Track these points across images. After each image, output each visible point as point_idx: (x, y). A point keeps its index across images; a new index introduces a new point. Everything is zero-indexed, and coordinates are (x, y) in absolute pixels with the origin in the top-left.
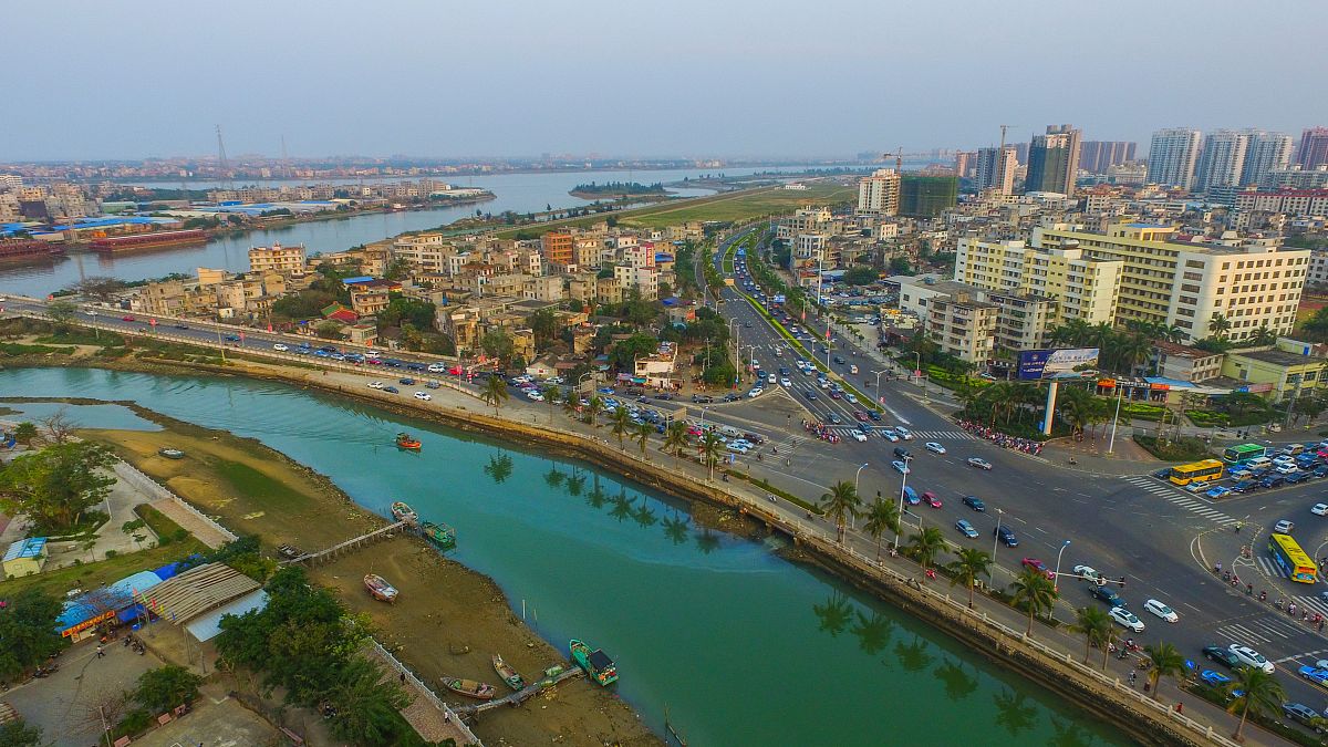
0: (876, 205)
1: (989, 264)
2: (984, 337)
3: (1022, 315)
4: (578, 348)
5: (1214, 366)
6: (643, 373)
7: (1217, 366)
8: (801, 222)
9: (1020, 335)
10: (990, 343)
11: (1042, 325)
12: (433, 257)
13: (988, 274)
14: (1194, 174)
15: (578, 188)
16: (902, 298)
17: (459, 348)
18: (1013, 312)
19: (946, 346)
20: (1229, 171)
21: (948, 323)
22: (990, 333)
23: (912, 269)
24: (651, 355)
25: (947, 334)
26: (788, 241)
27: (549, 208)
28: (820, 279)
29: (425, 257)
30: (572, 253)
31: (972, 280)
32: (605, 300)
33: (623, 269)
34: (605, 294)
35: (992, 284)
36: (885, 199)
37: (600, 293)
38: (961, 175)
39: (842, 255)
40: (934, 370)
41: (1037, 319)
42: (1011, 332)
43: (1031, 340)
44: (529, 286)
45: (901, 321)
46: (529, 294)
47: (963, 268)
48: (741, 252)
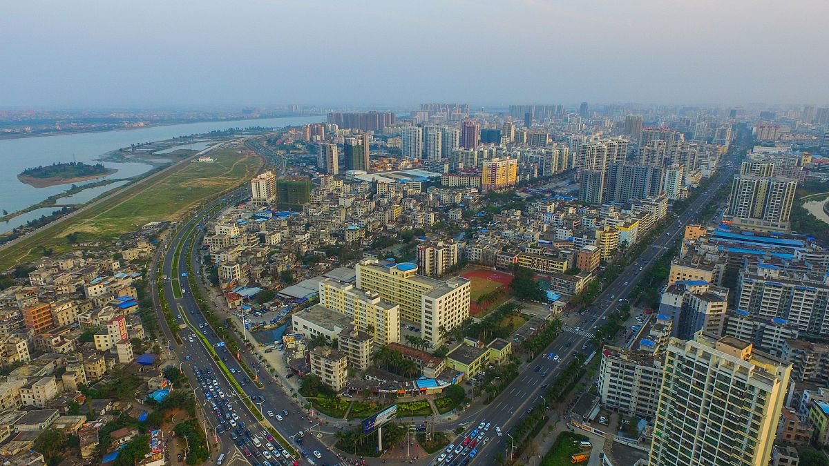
0: (264, 195)
1: (336, 298)
2: (342, 372)
3: (358, 348)
4: (85, 454)
8: (220, 240)
9: (359, 357)
10: (346, 373)
11: (368, 350)
14: (423, 141)
15: (27, 173)
16: (294, 323)
18: (353, 346)
19: (324, 379)
20: (436, 149)
21: (322, 366)
22: (345, 369)
23: (294, 277)
24: (147, 456)
25: (324, 373)
26: (214, 257)
27: (5, 213)
28: (241, 300)
30: (51, 316)
31: (329, 305)
32: (93, 374)
33: (102, 337)
34: (92, 370)
35: (340, 308)
36: (269, 191)
37: (88, 370)
38: (308, 139)
39: (252, 272)
40: (320, 398)
41: (365, 349)
42: (354, 356)
43: (365, 359)
44: (25, 391)
45: (296, 350)
46: (27, 396)
47: (324, 297)
48: (184, 275)
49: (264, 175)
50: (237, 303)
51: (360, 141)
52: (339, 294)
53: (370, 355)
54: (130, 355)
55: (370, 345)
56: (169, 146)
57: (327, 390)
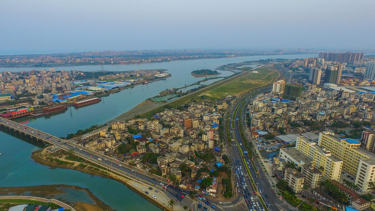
0: (278, 91)
1: (305, 147)
2: (300, 185)
3: (312, 176)
4: (192, 176)
5: (367, 205)
6: (208, 191)
7: (368, 205)
8: (254, 108)
9: (312, 181)
10: (302, 186)
11: (318, 179)
12: (156, 128)
13: (305, 150)
15: (194, 72)
16: (280, 153)
17: (163, 174)
18: (310, 174)
19: (290, 184)
21: (290, 178)
22: (302, 184)
23: (285, 131)
24: (211, 186)
25: (290, 181)
26: (251, 114)
27: (186, 85)
28: (258, 136)
29: (154, 128)
30: (191, 124)
31: (300, 149)
32: (200, 149)
33: (205, 136)
34: (199, 147)
35: (306, 153)
36: (281, 89)
37: (198, 146)
38: (306, 66)
39: (265, 124)
40: (286, 192)
41: (316, 178)
42: (309, 179)
43: (315, 183)
44: (180, 147)
45: (279, 166)
46: (180, 149)
47: (298, 145)
48: (237, 119)
49: (280, 81)
50: (256, 136)
51: (337, 68)
52: (307, 146)
53: (318, 182)
54: (212, 145)
55: (320, 177)
56: (241, 65)
57: (290, 190)
